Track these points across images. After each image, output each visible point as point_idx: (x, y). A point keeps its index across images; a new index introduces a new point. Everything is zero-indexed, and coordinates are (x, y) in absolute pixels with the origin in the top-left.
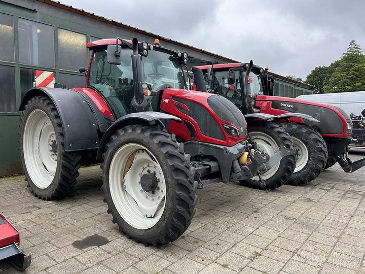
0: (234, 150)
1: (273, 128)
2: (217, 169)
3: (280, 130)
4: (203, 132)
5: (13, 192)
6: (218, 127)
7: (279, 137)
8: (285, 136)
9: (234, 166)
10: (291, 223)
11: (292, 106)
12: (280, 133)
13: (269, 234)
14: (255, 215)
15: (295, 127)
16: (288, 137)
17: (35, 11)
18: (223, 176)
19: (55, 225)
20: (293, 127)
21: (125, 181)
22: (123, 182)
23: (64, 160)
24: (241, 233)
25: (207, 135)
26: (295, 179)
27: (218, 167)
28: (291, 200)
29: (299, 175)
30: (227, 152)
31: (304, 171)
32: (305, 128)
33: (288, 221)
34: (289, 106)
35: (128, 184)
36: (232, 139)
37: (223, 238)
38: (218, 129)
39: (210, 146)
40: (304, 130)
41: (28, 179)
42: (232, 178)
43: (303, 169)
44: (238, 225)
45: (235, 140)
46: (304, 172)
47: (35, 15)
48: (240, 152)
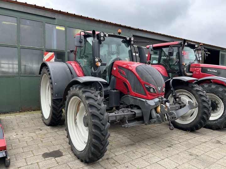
0: (152, 103)
1: (193, 87)
2: (141, 115)
3: (198, 89)
4: (133, 89)
5: (35, 119)
6: (142, 86)
7: (197, 94)
8: (201, 93)
9: (152, 114)
10: (192, 158)
11: (216, 71)
12: (198, 91)
13: (169, 165)
14: (168, 149)
15: (213, 87)
16: (205, 94)
17: (55, 19)
18: (145, 120)
19: (42, 141)
20: (212, 87)
21: (76, 119)
22: (75, 120)
23: (53, 103)
24: (149, 161)
25: (135, 91)
26: (214, 125)
27: (141, 113)
28: (203, 140)
29: (216, 122)
30: (147, 104)
31: (221, 119)
32: (222, 88)
33: (191, 156)
34: (214, 71)
35: (78, 121)
36: (151, 95)
37: (133, 163)
38: (142, 88)
39: (137, 99)
40: (221, 89)
41: (42, 113)
42: (151, 122)
43: (220, 118)
44: (150, 155)
45: (153, 96)
46: (220, 121)
47: (55, 20)
48: (156, 104)
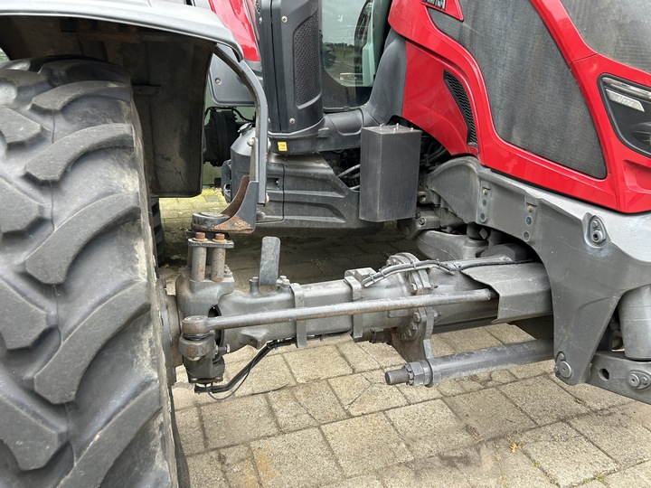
18: (560, 346)
30: (600, 243)
39: (523, 194)
42: (606, 373)
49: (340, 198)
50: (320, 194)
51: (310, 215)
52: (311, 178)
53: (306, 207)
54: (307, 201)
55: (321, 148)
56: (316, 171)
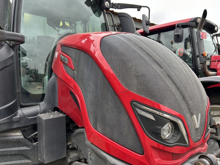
39: (106, 160)
49: (28, 150)
50: (16, 149)
51: (11, 160)
52: (11, 142)
53: (9, 157)
54: (9, 153)
55: (15, 126)
56: (13, 138)
